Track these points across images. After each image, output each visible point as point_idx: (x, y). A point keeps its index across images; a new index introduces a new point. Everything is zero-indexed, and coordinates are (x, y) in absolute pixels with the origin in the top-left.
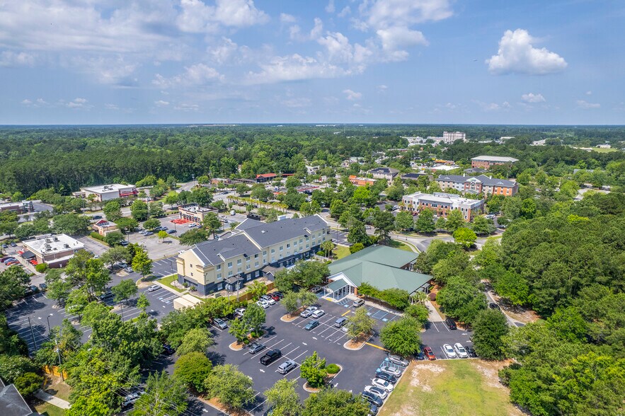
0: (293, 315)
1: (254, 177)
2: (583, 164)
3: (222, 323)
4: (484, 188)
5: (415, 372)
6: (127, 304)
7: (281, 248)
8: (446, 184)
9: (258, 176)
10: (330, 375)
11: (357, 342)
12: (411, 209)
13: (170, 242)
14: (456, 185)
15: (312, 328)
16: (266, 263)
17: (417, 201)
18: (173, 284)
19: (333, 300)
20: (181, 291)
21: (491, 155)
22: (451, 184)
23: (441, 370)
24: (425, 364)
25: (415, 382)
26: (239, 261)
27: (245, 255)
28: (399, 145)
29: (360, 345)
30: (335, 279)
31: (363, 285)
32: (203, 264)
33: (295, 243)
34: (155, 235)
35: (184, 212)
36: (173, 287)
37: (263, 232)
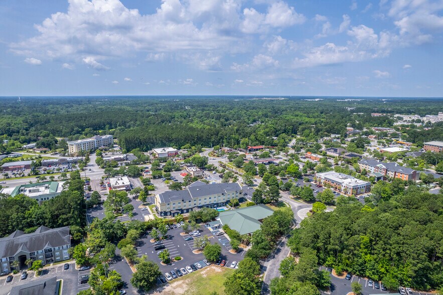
0: (186, 233)
1: (246, 149)
4: (388, 172)
5: (208, 269)
7: (205, 199)
8: (364, 166)
10: (175, 260)
11: (200, 250)
12: (320, 182)
14: (370, 167)
15: (188, 240)
16: (195, 206)
17: (323, 178)
18: (153, 208)
19: (211, 230)
20: (153, 212)
24: (217, 267)
25: (202, 272)
26: (179, 203)
27: (183, 200)
29: (200, 252)
31: (226, 225)
32: (160, 202)
33: (215, 197)
34: (167, 181)
36: (152, 210)
37: (198, 189)
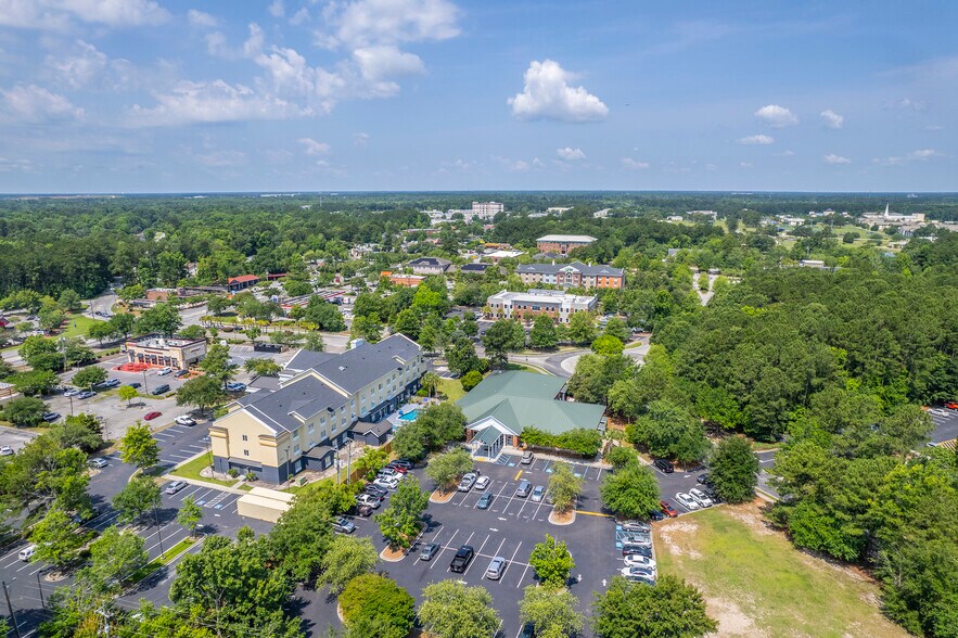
0: (446, 491)
1: (224, 283)
2: (676, 242)
3: (345, 523)
5: (666, 537)
6: (142, 523)
7: (373, 391)
8: (531, 276)
9: (231, 280)
11: (564, 513)
12: (500, 315)
13: (144, 405)
14: (545, 277)
15: (489, 504)
16: (355, 419)
17: (509, 303)
18: (204, 473)
19: (487, 459)
20: (229, 484)
21: (559, 233)
22: (538, 277)
23: (695, 528)
24: (669, 523)
25: (675, 550)
26: (322, 421)
27: (330, 410)
28: (418, 223)
29: (571, 516)
30: (479, 427)
31: (526, 431)
32: (274, 432)
33: (388, 382)
34: (101, 395)
35: (138, 351)
36: (208, 479)
37: (341, 368)
